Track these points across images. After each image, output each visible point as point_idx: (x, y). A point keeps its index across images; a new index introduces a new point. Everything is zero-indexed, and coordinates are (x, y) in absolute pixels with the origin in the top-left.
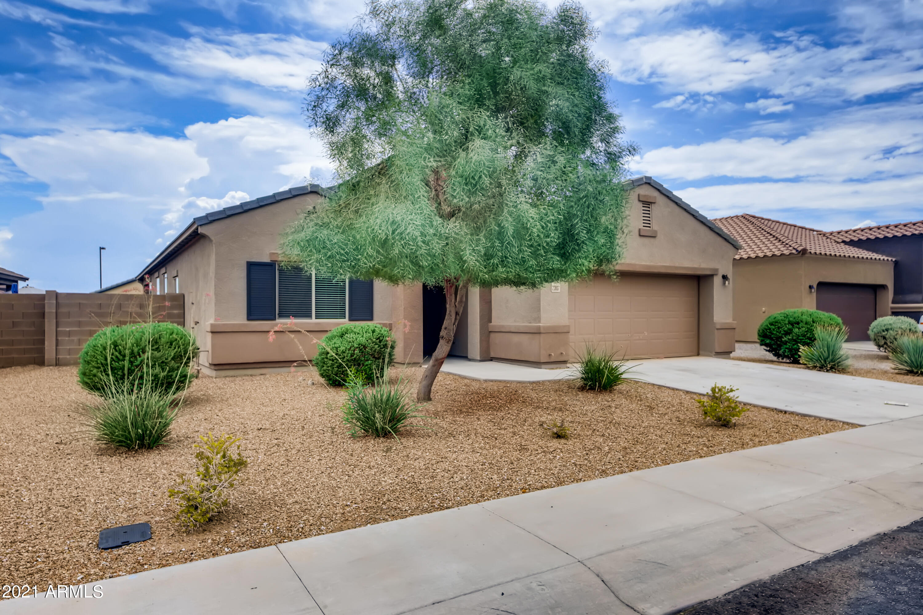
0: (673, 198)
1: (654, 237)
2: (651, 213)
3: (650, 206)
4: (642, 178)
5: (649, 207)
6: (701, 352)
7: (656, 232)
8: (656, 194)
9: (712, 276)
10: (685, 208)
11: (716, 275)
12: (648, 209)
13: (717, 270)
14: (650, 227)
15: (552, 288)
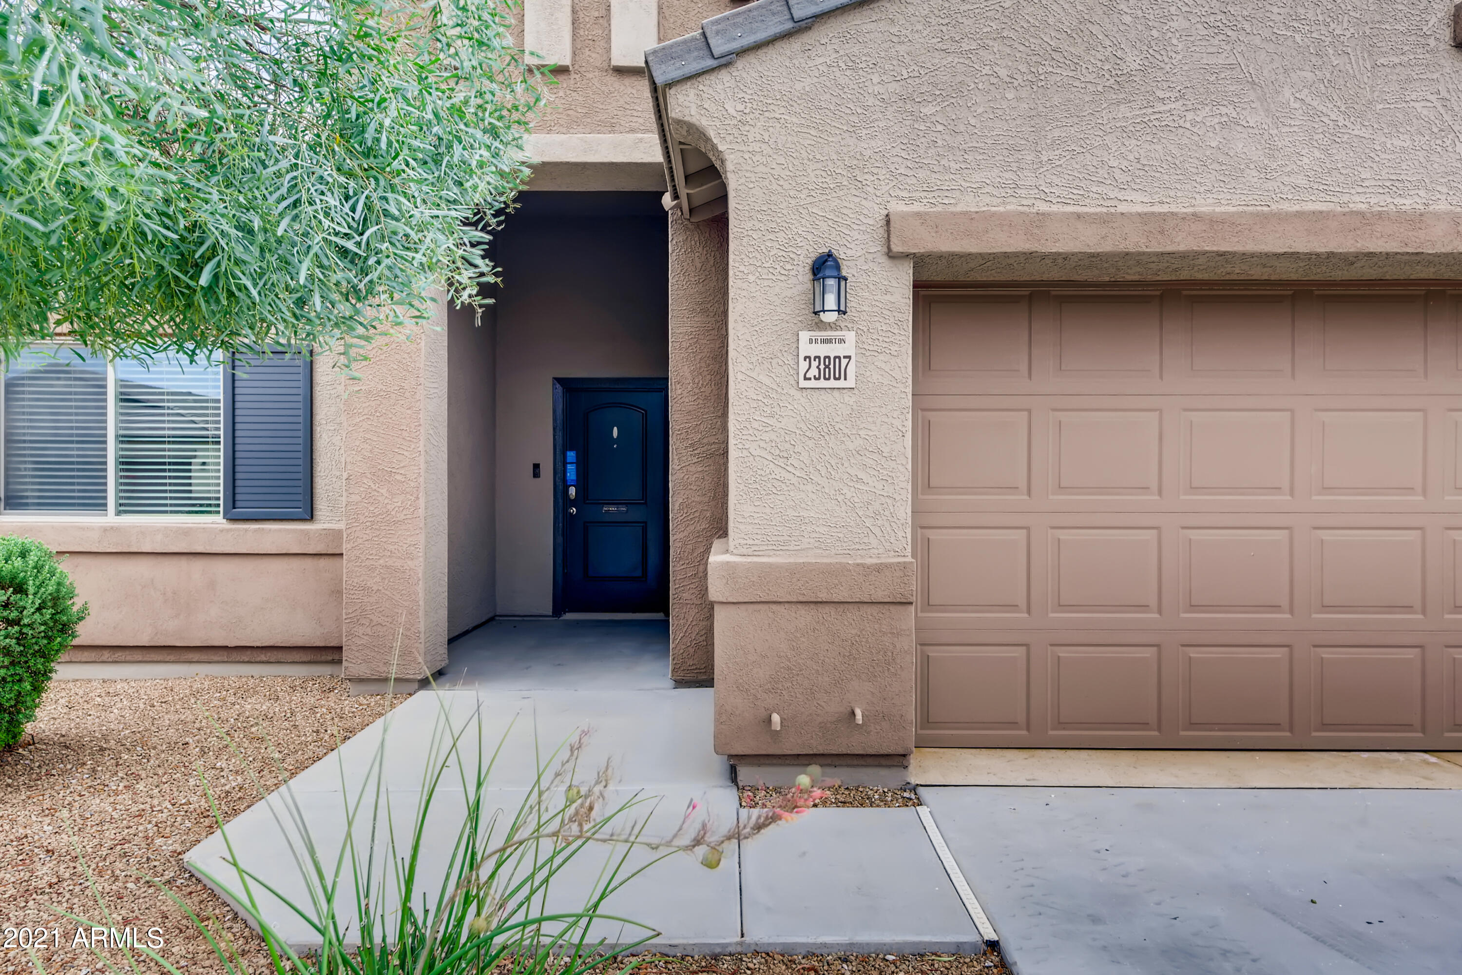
15: (803, 365)
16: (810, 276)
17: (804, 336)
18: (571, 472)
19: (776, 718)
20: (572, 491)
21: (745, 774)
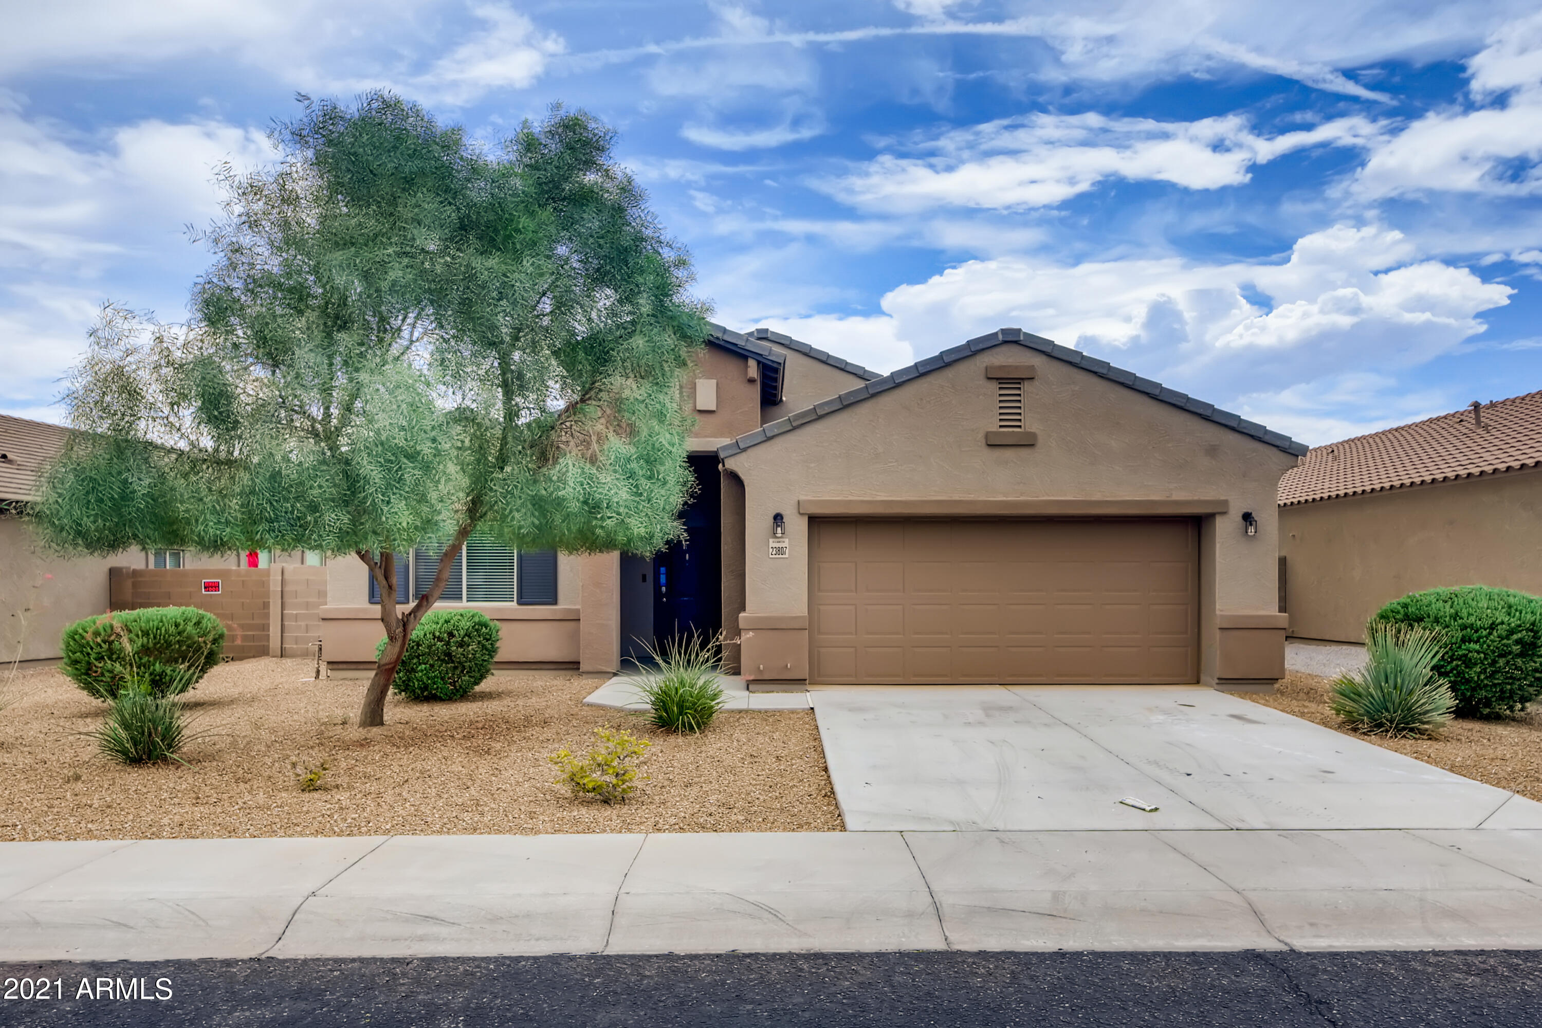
0: (1084, 364)
1: (1032, 445)
2: (1021, 398)
3: (1021, 386)
4: (996, 334)
5: (1019, 388)
6: (1203, 678)
7: (1033, 435)
8: (1037, 361)
9: (1211, 516)
10: (1122, 380)
11: (1224, 513)
12: (1017, 392)
13: (1225, 503)
14: (1020, 427)
15: (771, 550)
16: (772, 520)
17: (771, 540)
18: (663, 579)
19: (761, 666)
20: (664, 589)
21: (750, 687)
